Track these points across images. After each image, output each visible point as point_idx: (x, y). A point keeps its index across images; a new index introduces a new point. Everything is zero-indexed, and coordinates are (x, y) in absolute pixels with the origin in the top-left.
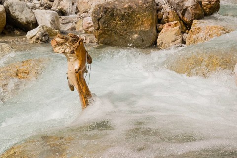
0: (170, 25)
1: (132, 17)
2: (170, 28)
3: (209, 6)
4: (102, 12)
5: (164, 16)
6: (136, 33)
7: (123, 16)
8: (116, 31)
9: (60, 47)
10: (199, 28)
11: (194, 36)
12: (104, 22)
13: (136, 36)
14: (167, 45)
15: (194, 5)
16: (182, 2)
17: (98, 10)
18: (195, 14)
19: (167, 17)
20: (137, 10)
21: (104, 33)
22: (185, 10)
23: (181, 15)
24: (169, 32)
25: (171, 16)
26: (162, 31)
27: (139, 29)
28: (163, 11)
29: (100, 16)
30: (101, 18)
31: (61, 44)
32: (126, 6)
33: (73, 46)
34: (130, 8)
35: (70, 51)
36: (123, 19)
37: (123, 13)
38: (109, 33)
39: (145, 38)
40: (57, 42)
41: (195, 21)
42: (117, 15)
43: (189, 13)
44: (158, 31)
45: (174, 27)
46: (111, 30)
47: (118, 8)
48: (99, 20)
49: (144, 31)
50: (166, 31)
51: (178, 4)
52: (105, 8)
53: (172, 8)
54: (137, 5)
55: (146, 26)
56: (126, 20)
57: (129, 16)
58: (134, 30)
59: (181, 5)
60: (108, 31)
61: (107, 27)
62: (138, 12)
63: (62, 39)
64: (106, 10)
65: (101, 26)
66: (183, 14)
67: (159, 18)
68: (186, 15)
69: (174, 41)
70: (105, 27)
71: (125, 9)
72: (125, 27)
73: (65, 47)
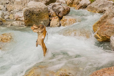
0: (55, 18)
1: (40, 15)
2: (55, 19)
3: (67, 11)
4: (29, 12)
5: (52, 14)
6: (42, 21)
7: (37, 14)
8: (34, 20)
9: (36, 30)
10: (66, 19)
11: (64, 23)
12: (29, 17)
13: (42, 22)
14: (54, 26)
15: (63, 10)
16: (58, 9)
17: (26, 12)
18: (64, 14)
19: (53, 15)
20: (42, 12)
21: (29, 21)
22: (59, 12)
23: (57, 14)
24: (55, 21)
25: (54, 14)
26: (52, 20)
27: (43, 20)
28: (51, 12)
29: (28, 14)
30: (28, 15)
31: (36, 29)
32: (38, 10)
33: (42, 30)
34: (40, 11)
35: (41, 31)
36: (37, 16)
37: (37, 13)
38: (31, 21)
39: (45, 23)
40: (34, 28)
41: (64, 17)
42: (35, 13)
43: (61, 13)
44: (50, 20)
45: (56, 19)
46: (32, 20)
47: (35, 11)
48: (27, 16)
49: (45, 20)
50: (53, 20)
51: (57, 10)
52: (30, 11)
53: (54, 11)
54: (42, 10)
55: (46, 18)
56: (38, 16)
57: (39, 14)
58: (41, 20)
59: (58, 10)
60: (31, 20)
61: (30, 19)
62: (43, 12)
63: (37, 27)
64: (30, 12)
65: (28, 18)
66: (59, 14)
67: (50, 15)
68: (60, 14)
69: (57, 24)
70: (29, 19)
71: (38, 11)
72: (38, 19)
73: (38, 30)
